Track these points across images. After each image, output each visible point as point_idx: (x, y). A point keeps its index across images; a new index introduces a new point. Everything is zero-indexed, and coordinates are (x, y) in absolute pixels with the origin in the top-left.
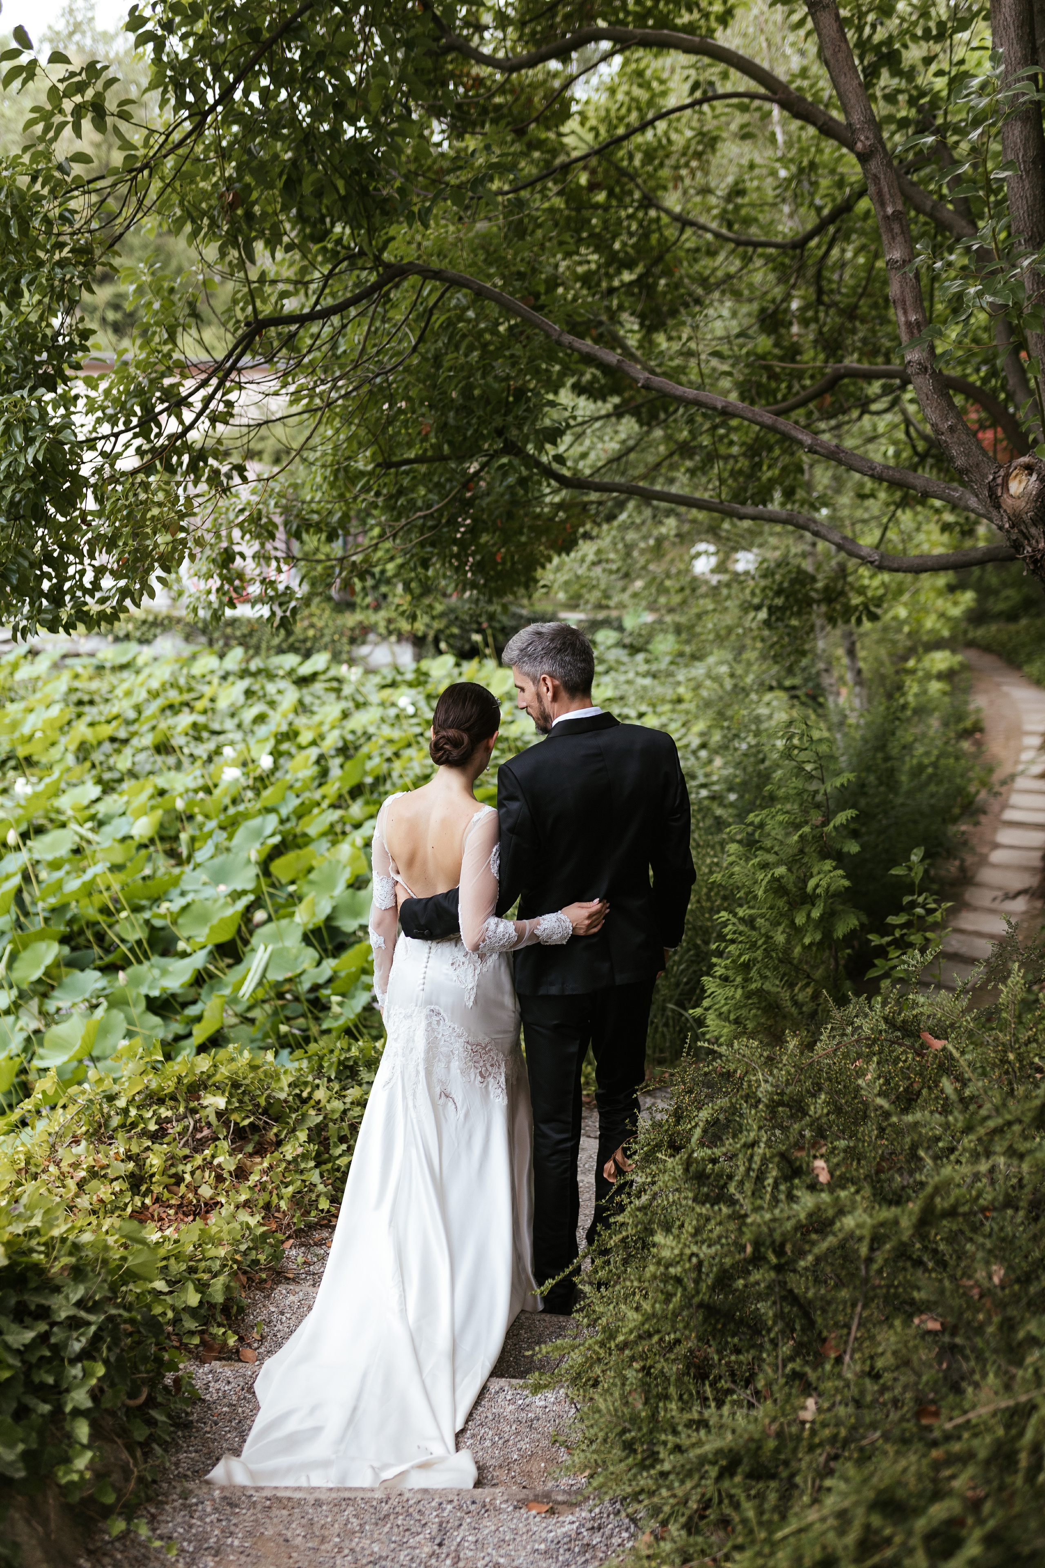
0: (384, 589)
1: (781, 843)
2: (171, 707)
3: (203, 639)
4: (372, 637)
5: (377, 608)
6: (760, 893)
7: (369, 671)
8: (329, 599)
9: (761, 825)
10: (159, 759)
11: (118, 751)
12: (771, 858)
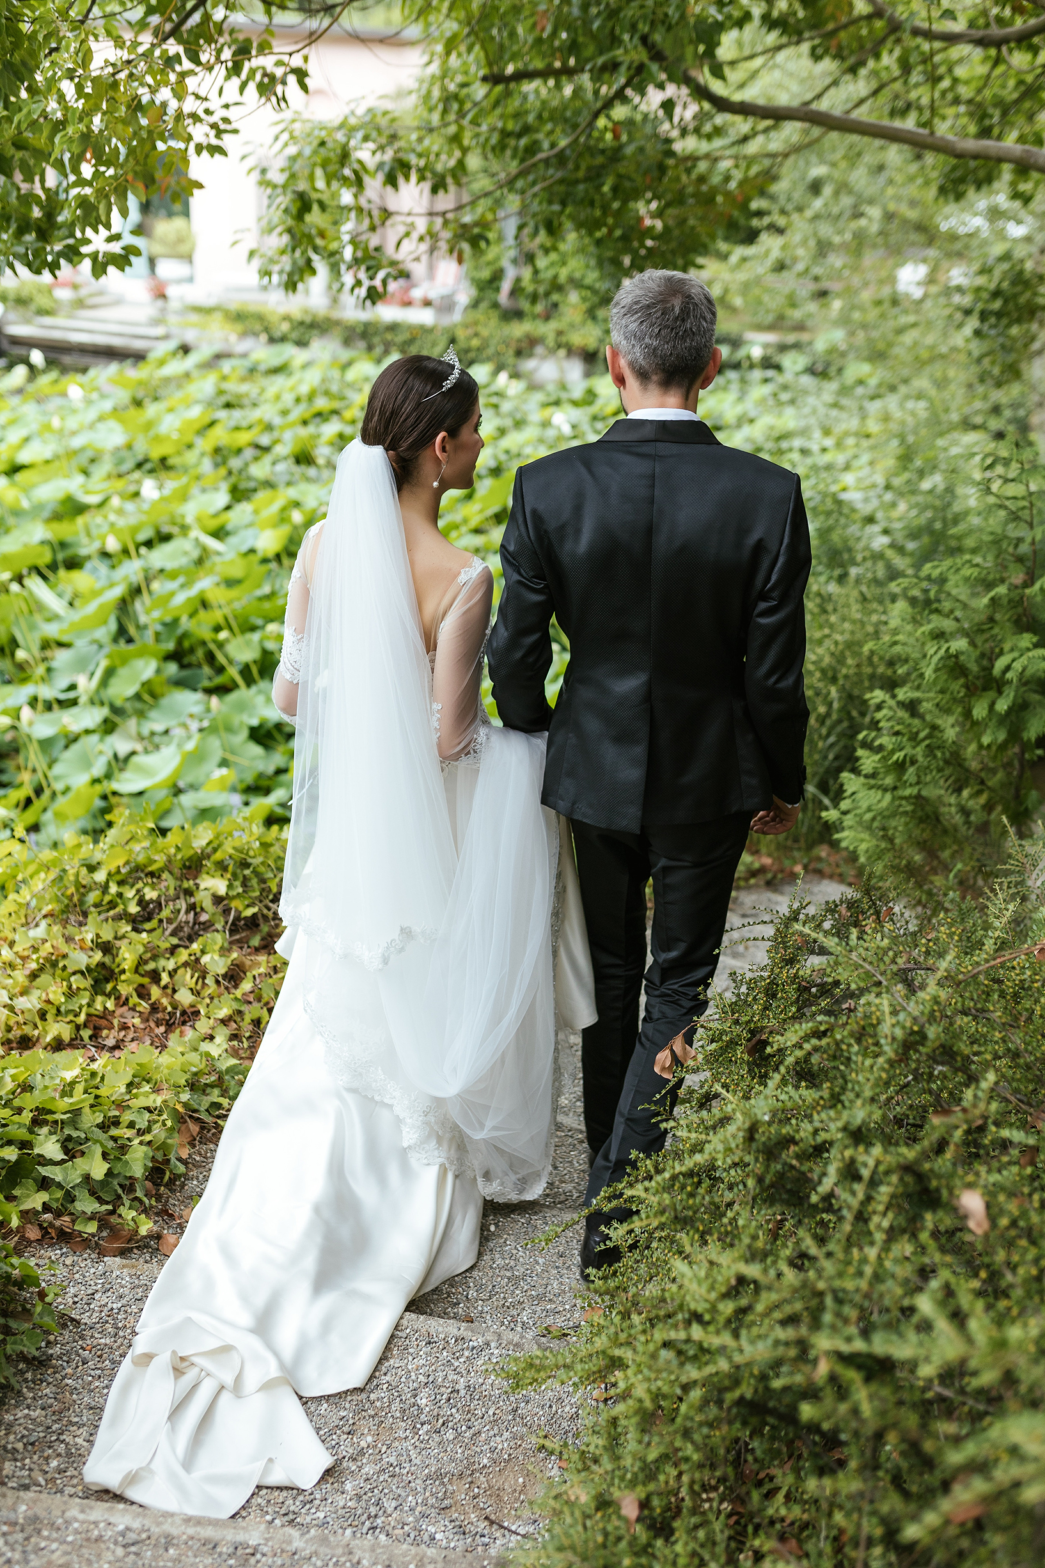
0: (555, 297)
1: (965, 606)
2: (319, 415)
3: (362, 344)
4: (539, 350)
5: (547, 317)
6: (929, 673)
7: (533, 387)
8: (495, 305)
9: (942, 580)
10: (298, 470)
11: (256, 459)
12: (948, 624)
